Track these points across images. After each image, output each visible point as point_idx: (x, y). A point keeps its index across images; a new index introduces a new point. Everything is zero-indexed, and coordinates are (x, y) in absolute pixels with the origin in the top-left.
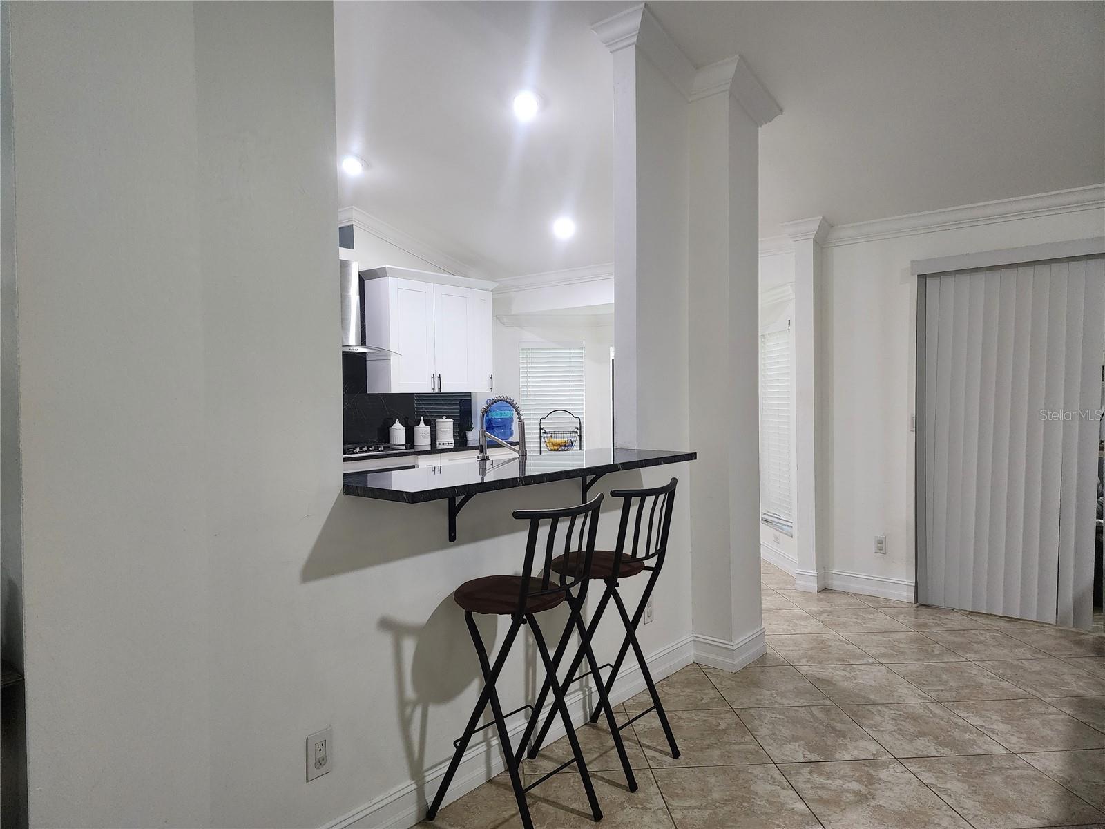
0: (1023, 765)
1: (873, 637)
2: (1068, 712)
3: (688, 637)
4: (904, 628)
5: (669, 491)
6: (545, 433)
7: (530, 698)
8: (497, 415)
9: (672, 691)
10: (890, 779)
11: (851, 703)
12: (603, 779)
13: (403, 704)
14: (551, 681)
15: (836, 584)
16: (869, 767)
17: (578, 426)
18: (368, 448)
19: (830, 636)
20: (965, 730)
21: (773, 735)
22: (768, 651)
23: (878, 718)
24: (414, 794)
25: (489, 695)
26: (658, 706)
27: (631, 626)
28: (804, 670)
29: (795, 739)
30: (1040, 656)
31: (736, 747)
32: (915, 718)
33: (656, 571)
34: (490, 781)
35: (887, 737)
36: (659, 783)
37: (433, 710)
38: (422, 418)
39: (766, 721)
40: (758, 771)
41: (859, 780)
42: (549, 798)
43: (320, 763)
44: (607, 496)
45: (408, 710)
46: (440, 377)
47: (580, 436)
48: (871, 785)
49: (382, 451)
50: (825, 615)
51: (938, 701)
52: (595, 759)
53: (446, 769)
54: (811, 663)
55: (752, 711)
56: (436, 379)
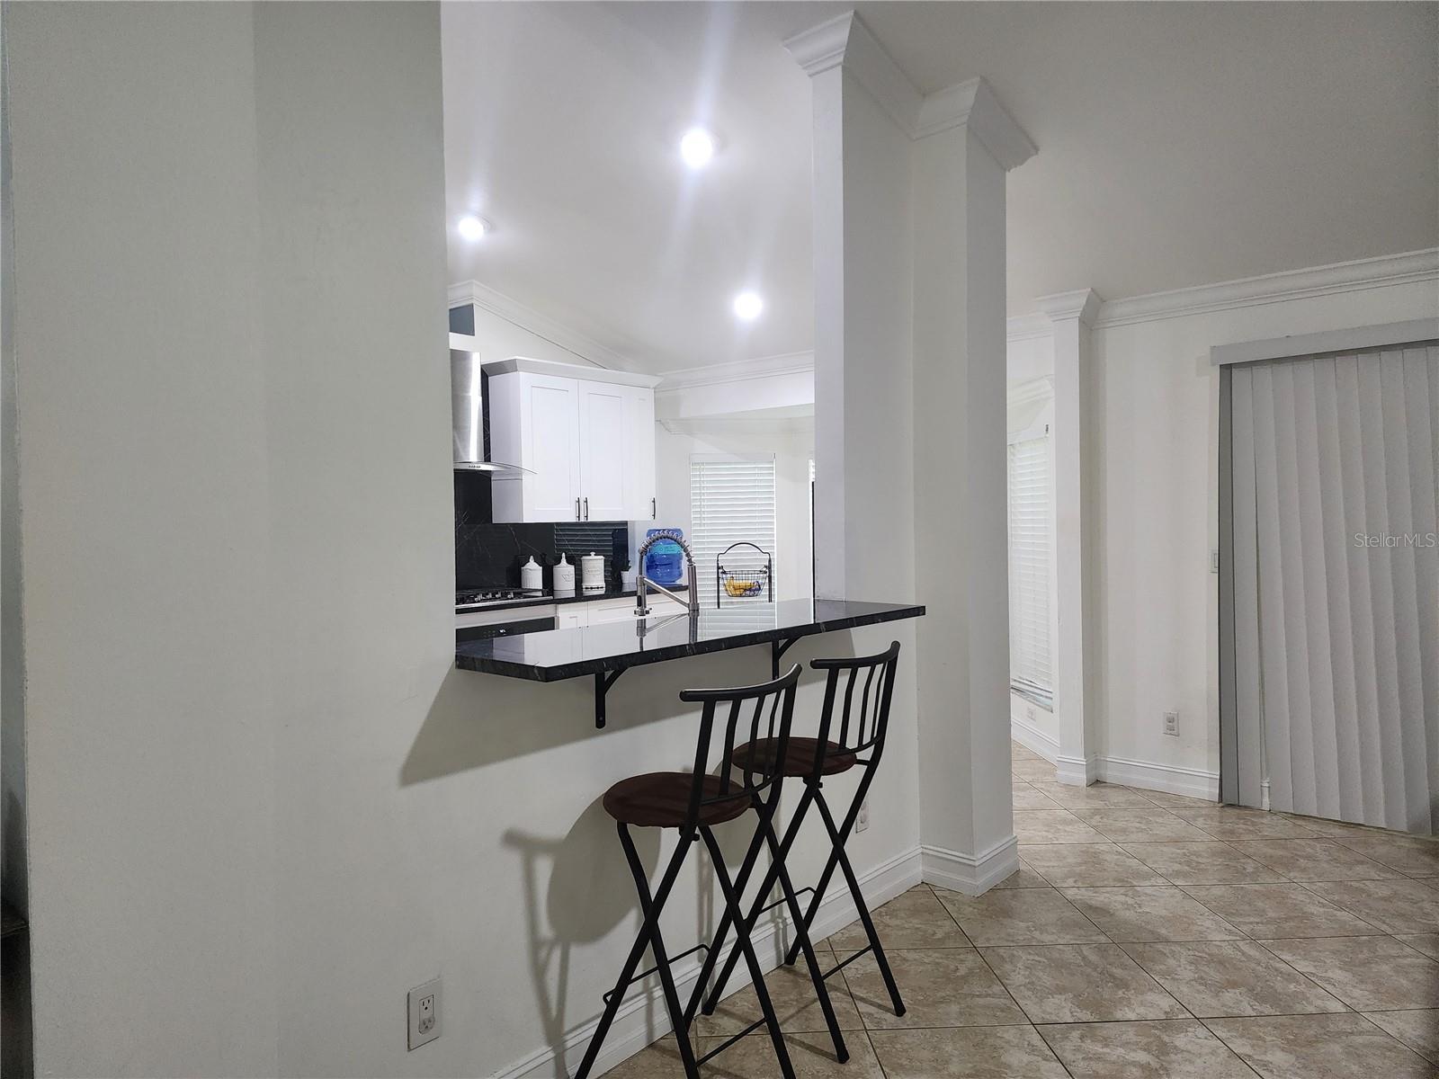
0: (1371, 1029)
1: (1165, 849)
2: (1429, 954)
3: (915, 849)
4: (1204, 836)
5: (889, 660)
6: (724, 573)
7: (705, 932)
8: (662, 549)
9: (894, 922)
10: (1189, 1047)
11: (1134, 940)
12: (802, 1044)
13: (536, 944)
14: (732, 913)
15: (1111, 775)
16: (1160, 1029)
17: (767, 564)
18: (494, 595)
19: (1104, 847)
20: (1289, 978)
21: (1031, 986)
22: (1022, 867)
23: (1171, 962)
24: (551, 1065)
25: (650, 934)
26: (875, 945)
27: (839, 838)
28: (1070, 894)
29: (1061, 990)
30: (1389, 876)
31: (981, 1001)
32: (1222, 962)
33: (872, 765)
34: (652, 1045)
35: (1185, 989)
36: (877, 1051)
37: (575, 952)
38: (564, 555)
39: (1019, 965)
40: (1010, 1034)
41: (1147, 1049)
42: (730, 1071)
43: (426, 1026)
44: (807, 668)
45: (543, 953)
46: (586, 502)
47: (770, 577)
48: (1163, 1055)
49: (512, 599)
50: (1098, 817)
51: (1253, 939)
52: (792, 1016)
53: (593, 1031)
54: (1080, 884)
55: (1001, 951)
56: (582, 504)
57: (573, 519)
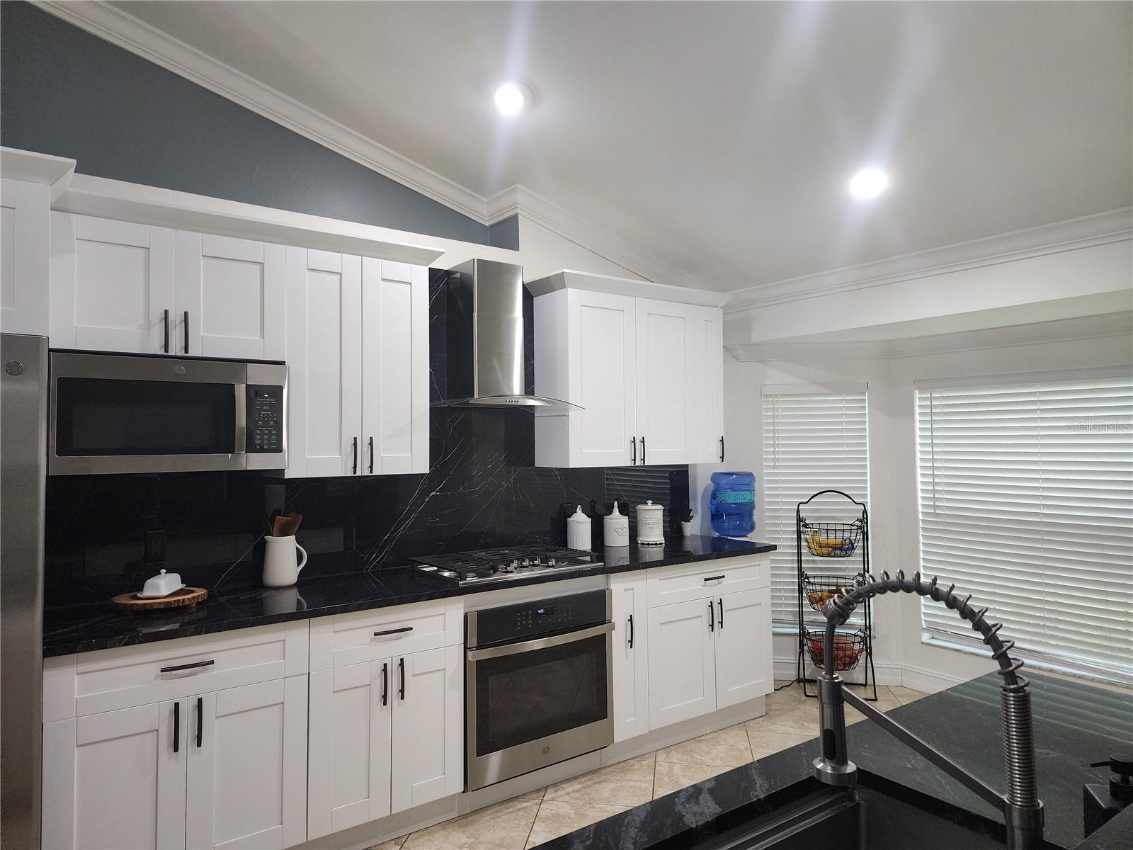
6: (806, 526)
8: (731, 498)
17: (860, 515)
38: (616, 503)
46: (643, 442)
47: (865, 534)
49: (553, 566)
56: (638, 444)
57: (629, 463)
